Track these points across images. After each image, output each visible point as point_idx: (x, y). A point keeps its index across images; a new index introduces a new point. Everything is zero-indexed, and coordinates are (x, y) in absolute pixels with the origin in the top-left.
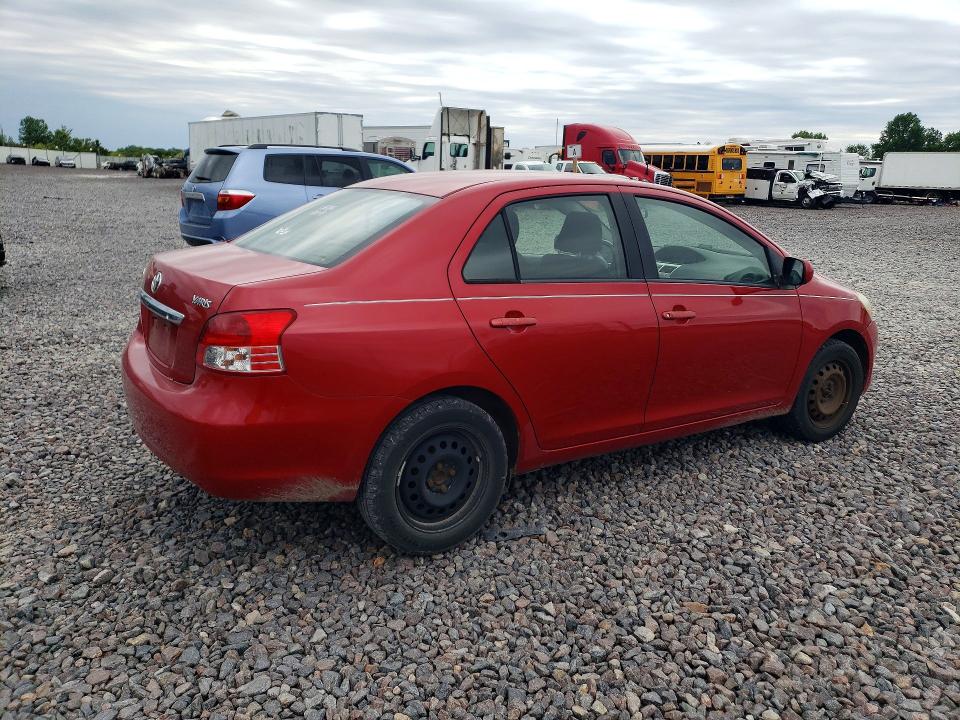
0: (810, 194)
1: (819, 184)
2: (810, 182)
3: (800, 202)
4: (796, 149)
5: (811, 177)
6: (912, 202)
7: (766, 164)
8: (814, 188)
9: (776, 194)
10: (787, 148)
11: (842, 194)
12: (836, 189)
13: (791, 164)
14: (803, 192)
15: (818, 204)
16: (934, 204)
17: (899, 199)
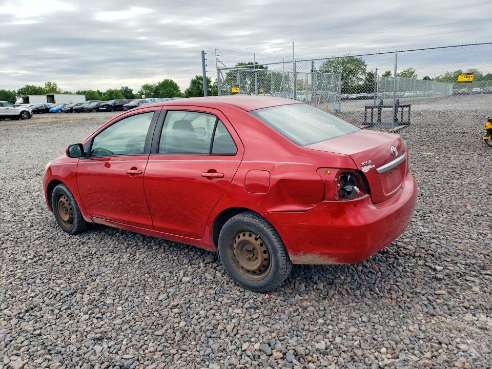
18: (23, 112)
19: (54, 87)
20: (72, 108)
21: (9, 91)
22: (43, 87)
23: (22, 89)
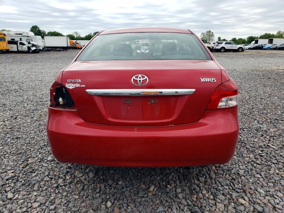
0: (32, 49)
1: (33, 45)
2: (30, 45)
3: (29, 51)
4: (19, 34)
5: (30, 43)
6: (56, 50)
7: (12, 39)
8: (32, 47)
9: (20, 49)
10: (16, 34)
11: (41, 48)
12: (39, 47)
13: (21, 39)
14: (29, 48)
15: (35, 52)
16: (62, 51)
17: (53, 50)
18: (240, 48)
19: (282, 34)
20: (276, 47)
21: (255, 37)
22: (275, 34)
23: (262, 36)
